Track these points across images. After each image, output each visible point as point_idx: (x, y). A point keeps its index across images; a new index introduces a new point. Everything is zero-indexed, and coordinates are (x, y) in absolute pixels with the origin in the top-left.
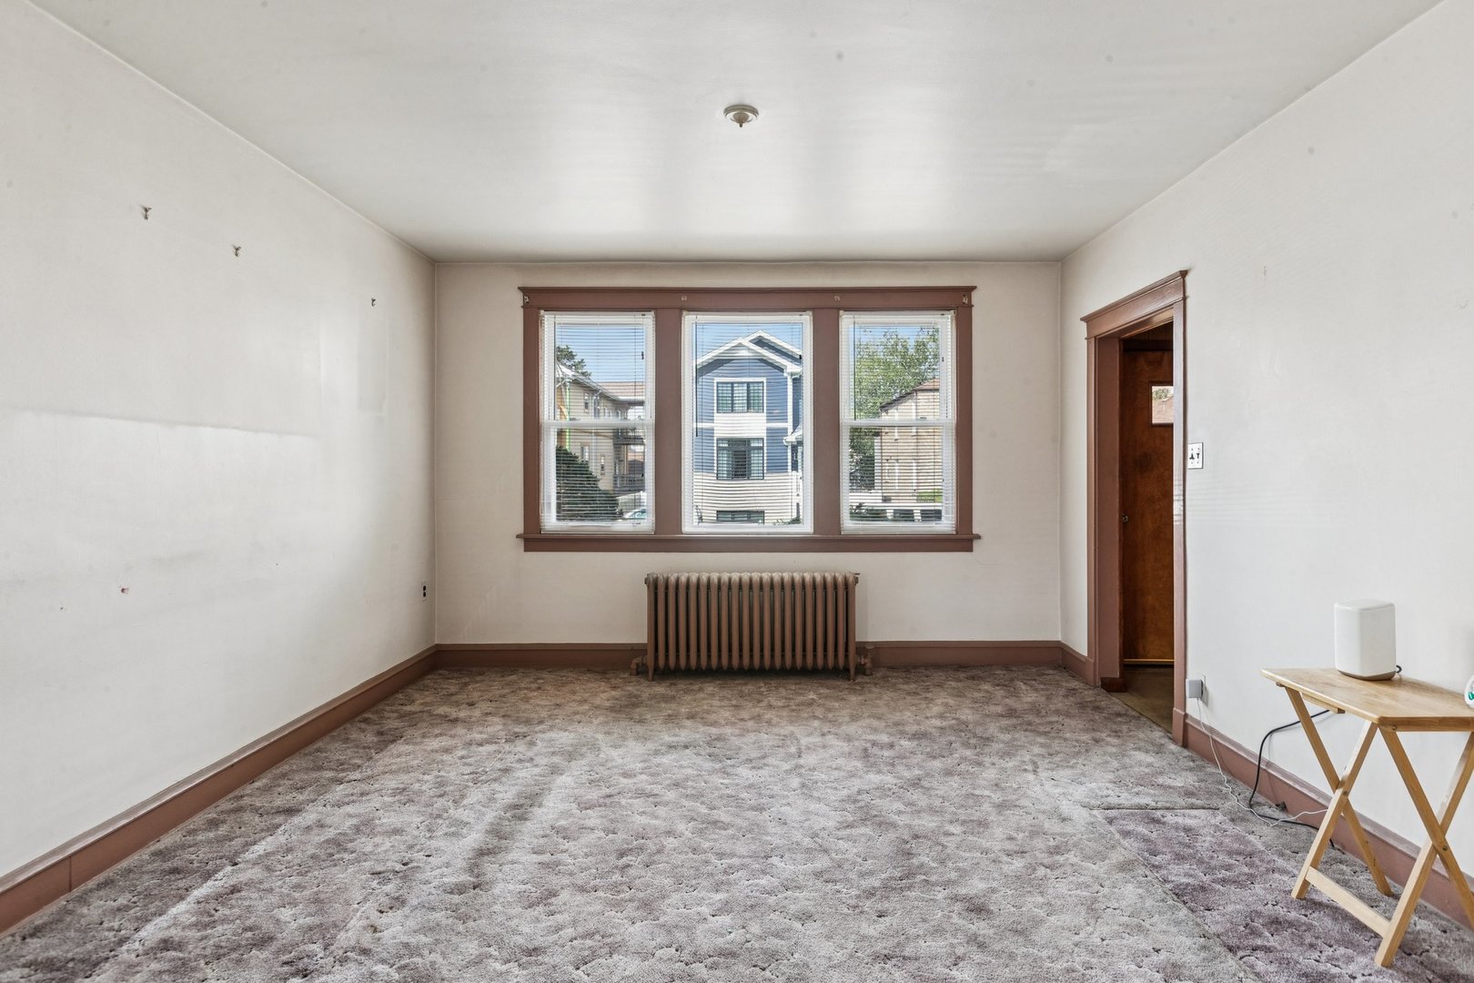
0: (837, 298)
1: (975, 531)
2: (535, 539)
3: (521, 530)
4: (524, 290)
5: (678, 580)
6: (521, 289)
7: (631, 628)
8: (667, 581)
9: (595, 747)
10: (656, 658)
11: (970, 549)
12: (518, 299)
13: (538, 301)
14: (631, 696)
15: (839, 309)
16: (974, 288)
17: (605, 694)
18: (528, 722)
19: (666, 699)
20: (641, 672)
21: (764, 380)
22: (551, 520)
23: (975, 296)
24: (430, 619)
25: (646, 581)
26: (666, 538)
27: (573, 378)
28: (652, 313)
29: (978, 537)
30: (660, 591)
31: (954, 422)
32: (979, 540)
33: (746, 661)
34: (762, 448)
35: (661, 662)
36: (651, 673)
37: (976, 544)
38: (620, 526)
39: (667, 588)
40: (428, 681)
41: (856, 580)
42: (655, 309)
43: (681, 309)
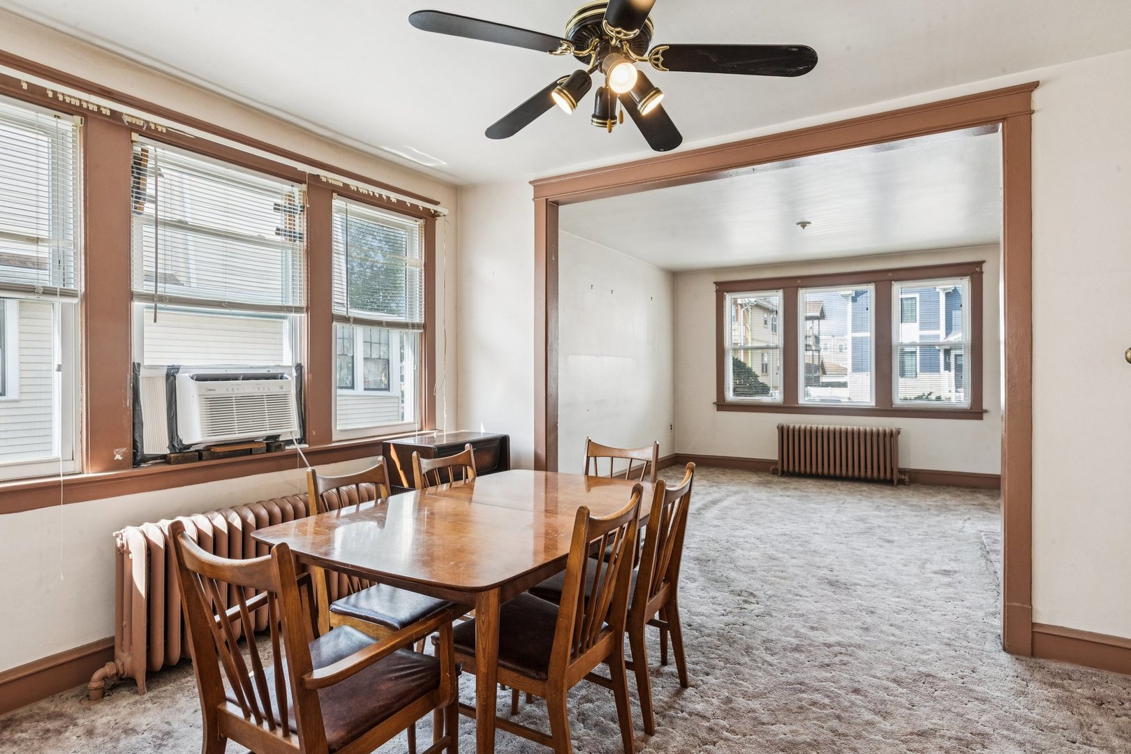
0: (890, 274)
1: (985, 407)
2: (722, 405)
3: (715, 400)
4: (716, 283)
5: (794, 427)
6: (714, 283)
7: (770, 452)
8: (788, 428)
9: (746, 492)
10: (783, 466)
11: (981, 418)
12: (714, 288)
13: (723, 288)
14: (768, 480)
15: (891, 281)
16: (984, 262)
17: (755, 478)
18: (718, 483)
19: (785, 483)
20: (775, 472)
21: (917, 296)
22: (730, 396)
23: (985, 267)
24: (673, 441)
25: (778, 427)
26: (790, 405)
27: (755, 303)
28: (782, 290)
29: (986, 411)
30: (785, 434)
31: (970, 342)
32: (988, 414)
33: (832, 471)
34: (915, 352)
35: (785, 468)
36: (780, 472)
37: (985, 415)
38: (765, 399)
39: (788, 431)
40: (673, 467)
41: (899, 433)
42: (783, 288)
43: (798, 287)
